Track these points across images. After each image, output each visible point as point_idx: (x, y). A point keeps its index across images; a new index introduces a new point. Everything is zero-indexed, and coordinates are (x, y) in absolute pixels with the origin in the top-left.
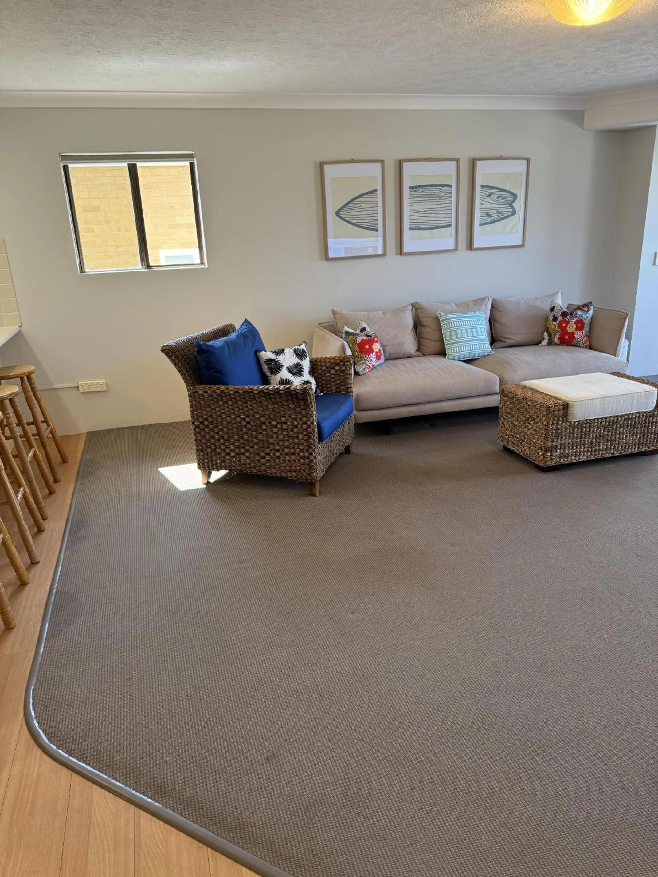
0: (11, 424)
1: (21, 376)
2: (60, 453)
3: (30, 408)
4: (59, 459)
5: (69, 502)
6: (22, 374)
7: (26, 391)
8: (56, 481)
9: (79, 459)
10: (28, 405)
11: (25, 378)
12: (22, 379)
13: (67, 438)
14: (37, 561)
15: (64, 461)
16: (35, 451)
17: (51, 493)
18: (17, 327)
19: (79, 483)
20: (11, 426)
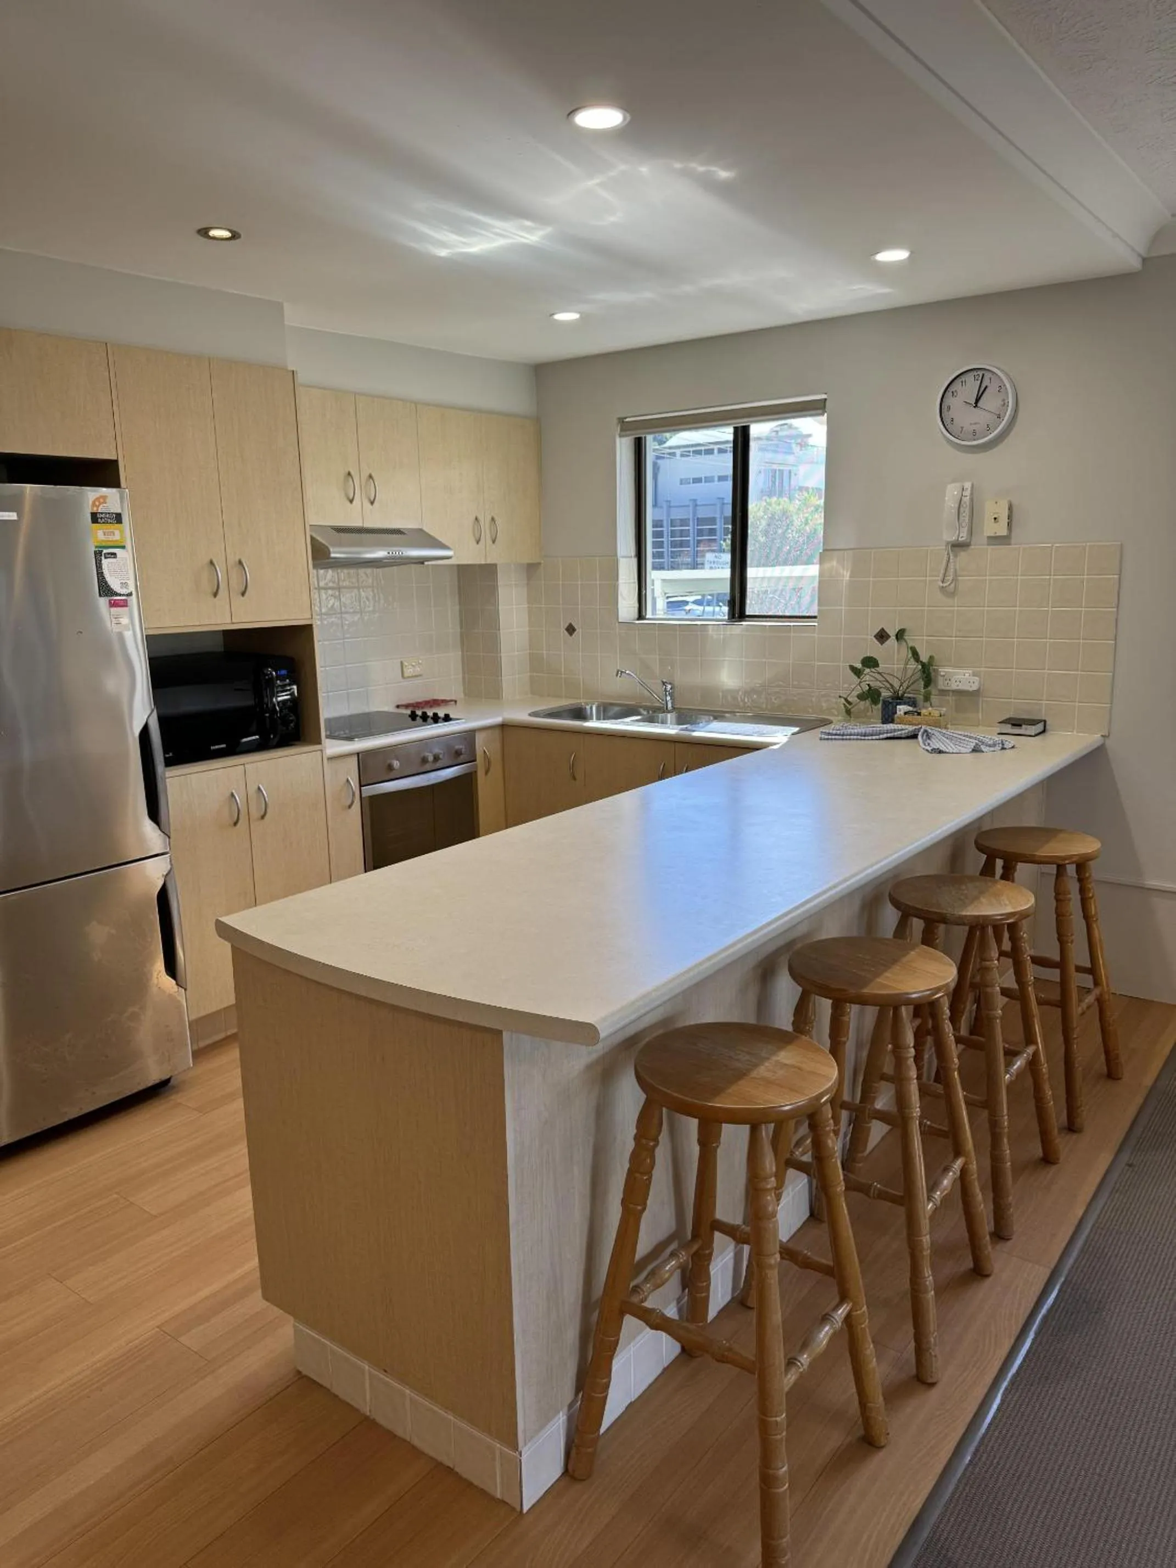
0: (987, 986)
1: (1061, 862)
2: (1107, 1052)
3: (1059, 940)
4: (1100, 1064)
5: (1080, 1212)
6: (1064, 858)
7: (1061, 897)
8: (1072, 1127)
9: (1148, 1081)
10: (1058, 933)
11: (1071, 870)
12: (1061, 869)
13: (1141, 1006)
14: (930, 1381)
15: (1112, 1074)
16: (1036, 1054)
17: (1048, 1159)
18: (1099, 735)
19: (1125, 1157)
20: (989, 990)
